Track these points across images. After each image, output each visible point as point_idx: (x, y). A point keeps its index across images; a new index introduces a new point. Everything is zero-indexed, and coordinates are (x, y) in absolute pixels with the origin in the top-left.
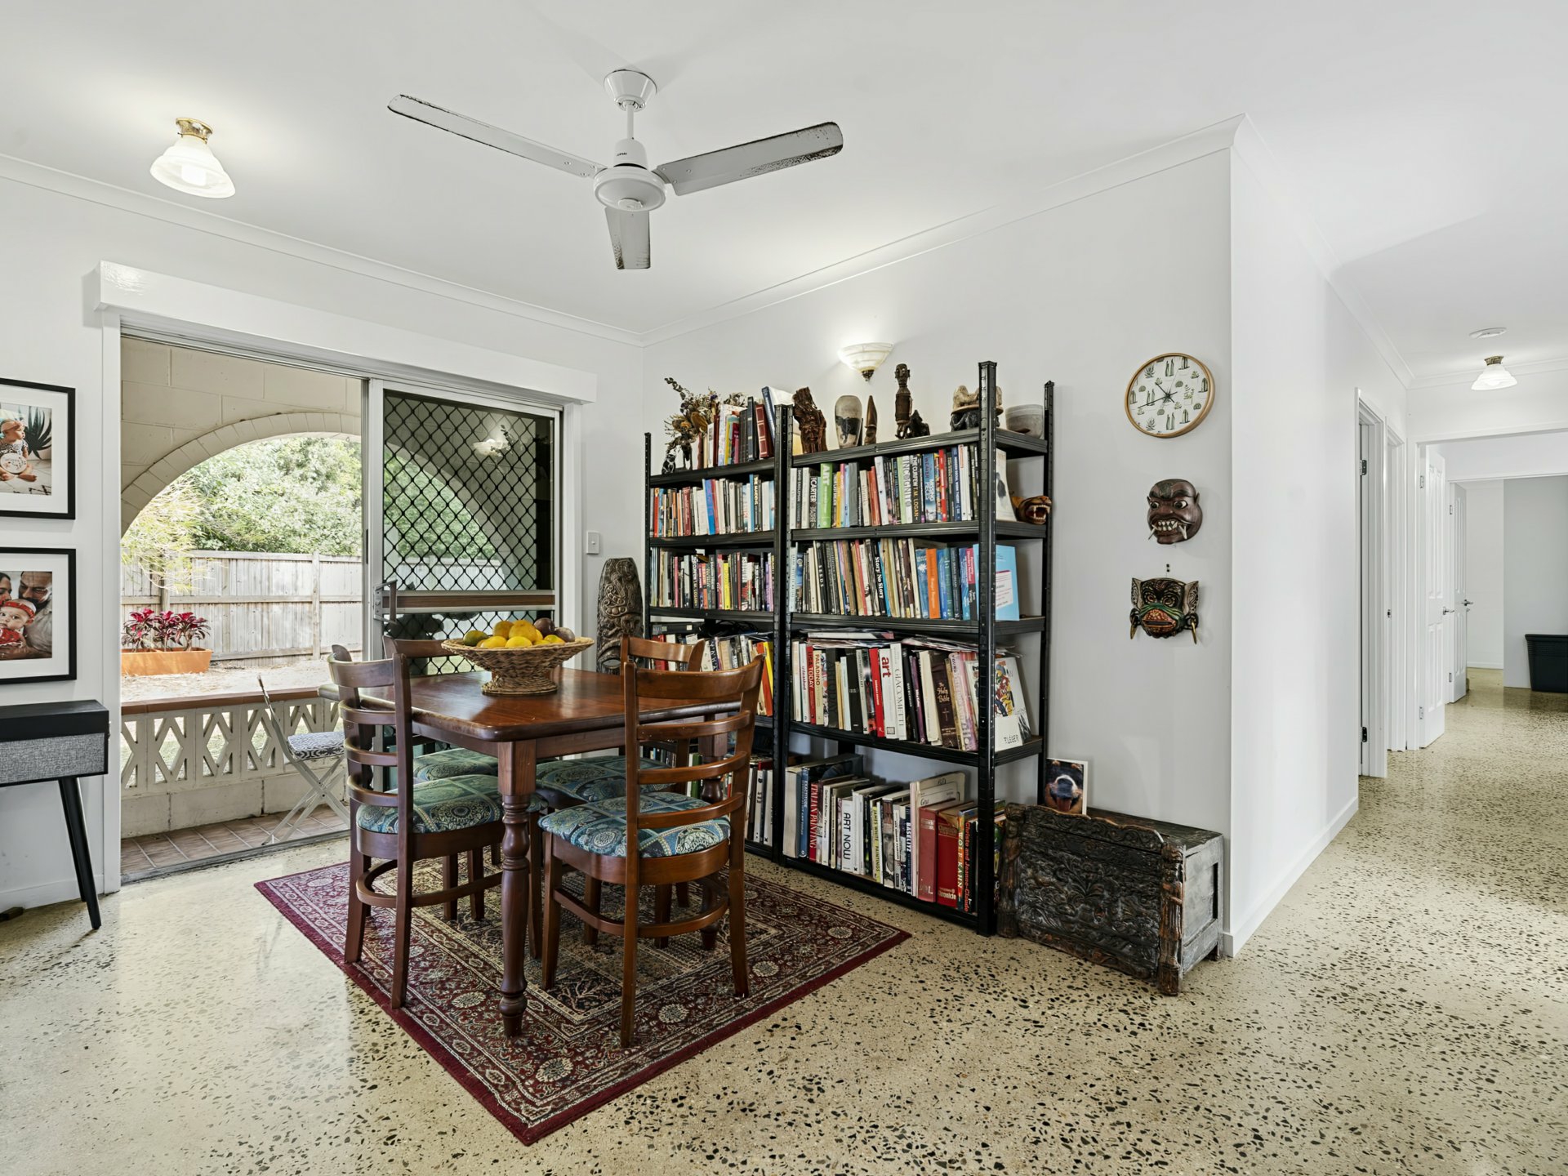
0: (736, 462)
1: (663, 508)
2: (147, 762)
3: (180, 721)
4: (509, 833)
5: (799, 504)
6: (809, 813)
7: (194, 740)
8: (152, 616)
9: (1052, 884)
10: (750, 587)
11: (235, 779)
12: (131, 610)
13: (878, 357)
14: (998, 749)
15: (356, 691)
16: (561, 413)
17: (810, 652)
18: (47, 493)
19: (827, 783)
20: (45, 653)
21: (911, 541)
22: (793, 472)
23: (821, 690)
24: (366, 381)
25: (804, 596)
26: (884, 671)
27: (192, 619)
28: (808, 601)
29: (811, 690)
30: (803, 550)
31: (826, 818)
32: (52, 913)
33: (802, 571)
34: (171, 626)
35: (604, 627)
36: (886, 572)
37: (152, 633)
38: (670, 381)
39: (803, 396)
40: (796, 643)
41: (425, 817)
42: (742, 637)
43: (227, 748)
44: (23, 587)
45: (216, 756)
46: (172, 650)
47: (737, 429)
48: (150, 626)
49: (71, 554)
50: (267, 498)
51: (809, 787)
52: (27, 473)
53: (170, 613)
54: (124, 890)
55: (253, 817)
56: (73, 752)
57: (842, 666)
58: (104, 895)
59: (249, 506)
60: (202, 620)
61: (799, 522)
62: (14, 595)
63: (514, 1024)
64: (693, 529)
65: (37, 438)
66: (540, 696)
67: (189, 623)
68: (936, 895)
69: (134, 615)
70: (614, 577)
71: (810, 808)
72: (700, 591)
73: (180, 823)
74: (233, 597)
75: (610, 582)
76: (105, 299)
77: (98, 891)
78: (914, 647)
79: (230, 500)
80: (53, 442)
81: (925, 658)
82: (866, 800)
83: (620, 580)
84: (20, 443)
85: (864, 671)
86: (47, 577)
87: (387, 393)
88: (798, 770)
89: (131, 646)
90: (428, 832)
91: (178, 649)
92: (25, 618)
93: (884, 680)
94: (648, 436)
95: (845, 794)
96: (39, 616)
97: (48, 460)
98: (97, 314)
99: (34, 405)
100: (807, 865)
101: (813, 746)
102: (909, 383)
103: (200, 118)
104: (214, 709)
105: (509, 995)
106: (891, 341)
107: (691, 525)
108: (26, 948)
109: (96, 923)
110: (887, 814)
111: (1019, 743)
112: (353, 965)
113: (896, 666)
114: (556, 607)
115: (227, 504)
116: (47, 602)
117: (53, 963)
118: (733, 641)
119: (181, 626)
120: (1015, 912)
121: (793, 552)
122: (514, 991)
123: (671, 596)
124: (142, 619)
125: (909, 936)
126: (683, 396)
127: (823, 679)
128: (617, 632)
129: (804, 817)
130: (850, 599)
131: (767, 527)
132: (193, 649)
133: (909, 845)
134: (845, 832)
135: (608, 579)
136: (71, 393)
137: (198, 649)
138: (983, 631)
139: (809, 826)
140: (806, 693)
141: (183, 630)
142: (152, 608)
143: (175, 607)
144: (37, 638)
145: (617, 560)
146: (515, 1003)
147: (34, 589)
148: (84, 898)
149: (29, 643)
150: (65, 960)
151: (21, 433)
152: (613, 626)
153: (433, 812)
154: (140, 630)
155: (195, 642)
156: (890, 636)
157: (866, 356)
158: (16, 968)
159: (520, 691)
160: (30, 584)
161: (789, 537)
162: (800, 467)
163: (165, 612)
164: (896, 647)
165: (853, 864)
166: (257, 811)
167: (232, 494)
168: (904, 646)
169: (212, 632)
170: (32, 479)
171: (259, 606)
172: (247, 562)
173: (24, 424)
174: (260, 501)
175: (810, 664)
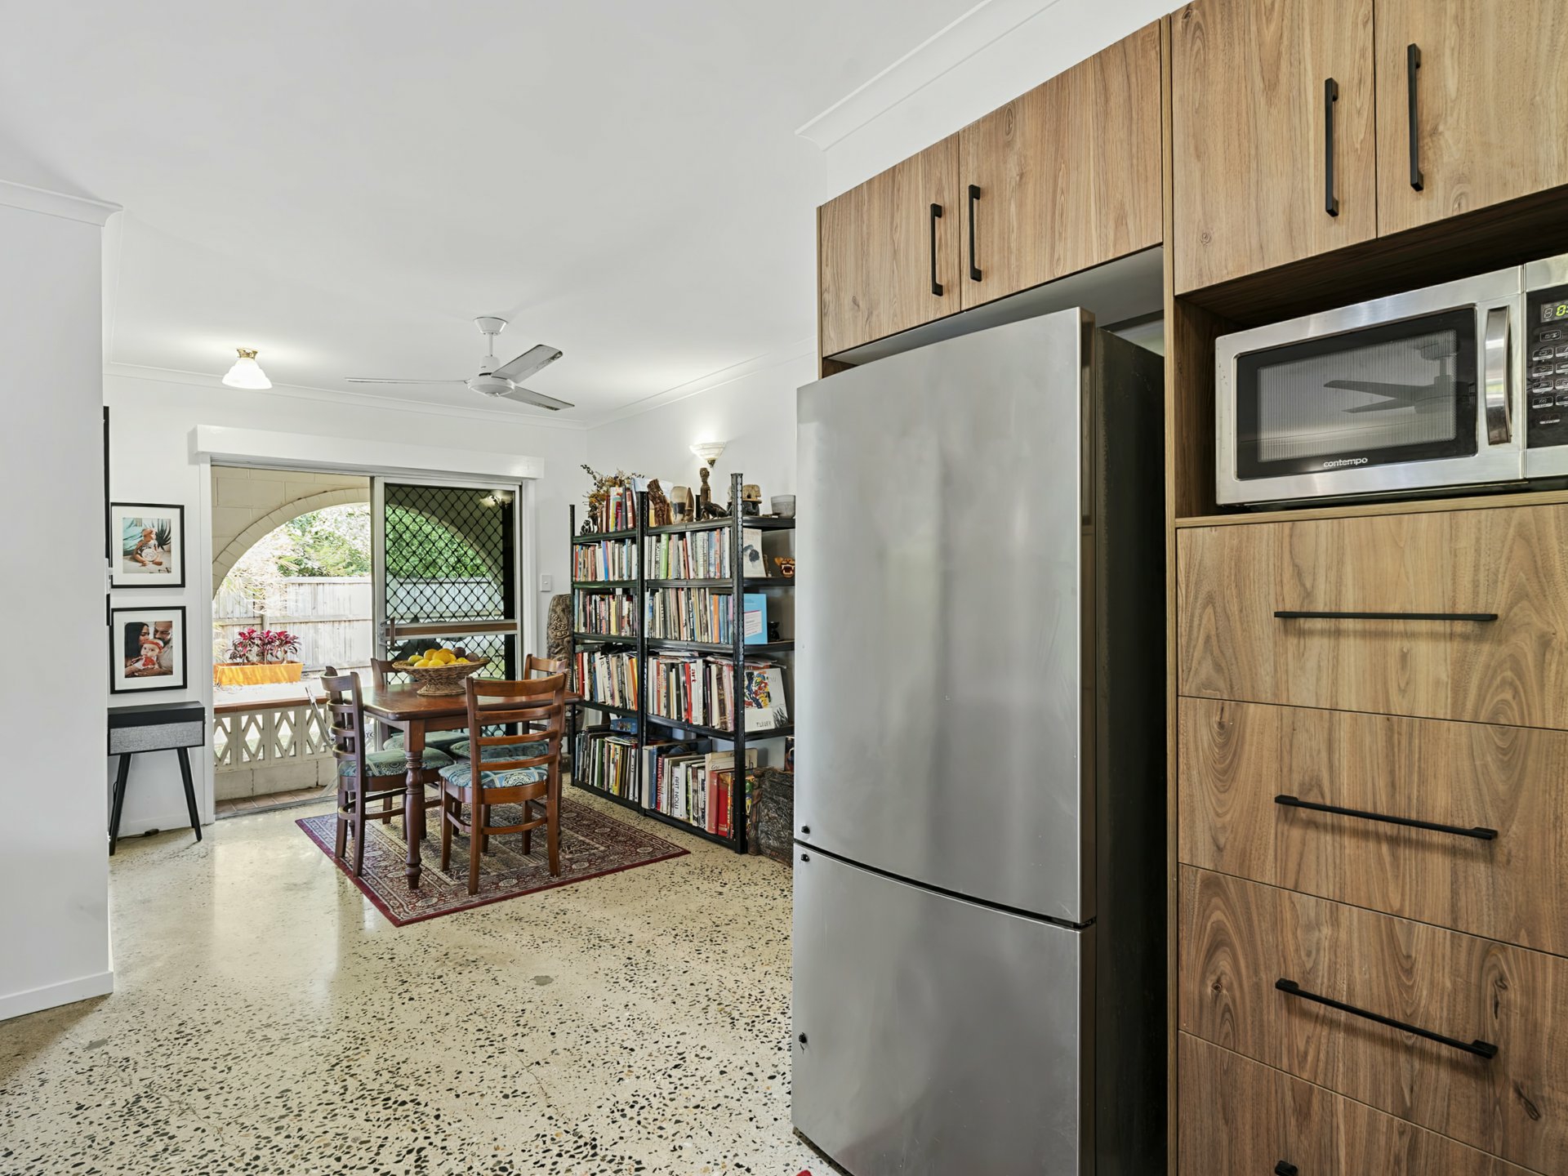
0: (619, 529)
1: (581, 560)
2: (237, 747)
3: (259, 718)
4: (410, 774)
5: (650, 561)
6: (657, 778)
7: (269, 732)
8: (254, 635)
9: (775, 818)
10: (626, 619)
11: (297, 760)
12: (237, 630)
13: (717, 451)
14: (747, 730)
15: (340, 693)
16: (521, 487)
17: (658, 665)
18: (168, 572)
19: (667, 757)
20: (169, 672)
21: (707, 590)
22: (646, 539)
23: (663, 691)
24: (372, 479)
25: (653, 628)
26: (692, 678)
27: (286, 637)
28: (655, 631)
29: (658, 691)
30: (653, 594)
31: (665, 780)
32: (174, 833)
33: (652, 609)
34: (269, 643)
35: (552, 646)
36: (695, 611)
37: (255, 649)
38: (585, 467)
39: (654, 485)
40: (651, 659)
41: (373, 767)
42: (624, 654)
43: (292, 737)
44: (156, 631)
45: (285, 743)
46: (271, 663)
47: (619, 505)
48: (254, 643)
49: (183, 609)
50: (359, 519)
51: (657, 760)
52: (157, 560)
53: (269, 632)
54: (217, 823)
55: (310, 788)
56: (185, 733)
57: (673, 675)
58: (205, 825)
59: (344, 527)
60: (295, 638)
61: (650, 575)
62: (151, 637)
63: (414, 880)
64: (596, 577)
65: (163, 539)
66: (451, 696)
67: (285, 640)
68: (717, 829)
69: (240, 634)
70: (559, 609)
71: (657, 774)
72: (601, 621)
73: (260, 791)
74: (321, 617)
75: (556, 613)
76: (201, 448)
77: (201, 823)
78: (710, 662)
79: (327, 523)
80: (172, 540)
81: (714, 667)
82: (687, 767)
83: (563, 610)
84: (153, 542)
85: (683, 678)
86: (169, 624)
87: (386, 485)
88: (650, 748)
89: (239, 660)
90: (374, 776)
91: (275, 663)
92: (157, 650)
93: (693, 683)
94: (573, 507)
95: (676, 764)
96: (165, 649)
97: (169, 551)
98: (195, 457)
99: (161, 518)
100: (654, 814)
101: (685, 735)
102: (709, 480)
103: (249, 346)
104: (283, 709)
105: (410, 865)
106: (723, 440)
107: (595, 574)
108: (160, 849)
109: (199, 838)
110: (695, 776)
111: (772, 726)
112: (339, 858)
113: (699, 676)
114: (518, 632)
115: (325, 527)
116: (170, 640)
117: (175, 855)
118: (619, 657)
119: (277, 643)
120: (758, 838)
121: (647, 595)
122: (413, 862)
123: (585, 625)
124: (248, 638)
125: (689, 853)
126: (595, 478)
127: (664, 684)
128: (561, 650)
129: (654, 781)
130: (677, 629)
131: (633, 578)
132: (288, 662)
133: (705, 798)
134: (676, 790)
135: (554, 611)
136: (182, 508)
137: (292, 662)
138: (736, 648)
139: (657, 787)
140: (655, 693)
141: (279, 646)
142: (255, 628)
143: (273, 626)
144: (164, 663)
145: (561, 596)
146: (414, 870)
147: (162, 632)
148: (193, 826)
149: (160, 667)
150: (181, 854)
151: (154, 536)
152: (558, 645)
153: (378, 766)
154: (245, 646)
155: (290, 656)
156: (696, 654)
157: (707, 452)
158: (155, 857)
159: (438, 693)
160: (160, 629)
161: (646, 584)
162: (650, 536)
163: (265, 631)
164: (700, 661)
165: (679, 813)
166: (313, 783)
167: (329, 517)
168: (704, 661)
169: (303, 647)
170: (160, 564)
171: (343, 624)
172: (331, 586)
173: (155, 530)
174: (353, 523)
175: (658, 674)
